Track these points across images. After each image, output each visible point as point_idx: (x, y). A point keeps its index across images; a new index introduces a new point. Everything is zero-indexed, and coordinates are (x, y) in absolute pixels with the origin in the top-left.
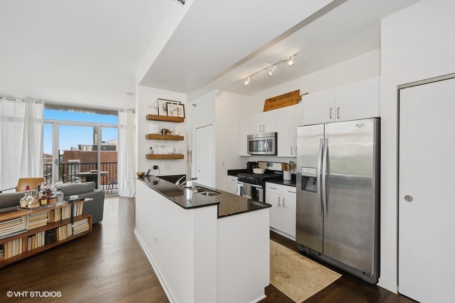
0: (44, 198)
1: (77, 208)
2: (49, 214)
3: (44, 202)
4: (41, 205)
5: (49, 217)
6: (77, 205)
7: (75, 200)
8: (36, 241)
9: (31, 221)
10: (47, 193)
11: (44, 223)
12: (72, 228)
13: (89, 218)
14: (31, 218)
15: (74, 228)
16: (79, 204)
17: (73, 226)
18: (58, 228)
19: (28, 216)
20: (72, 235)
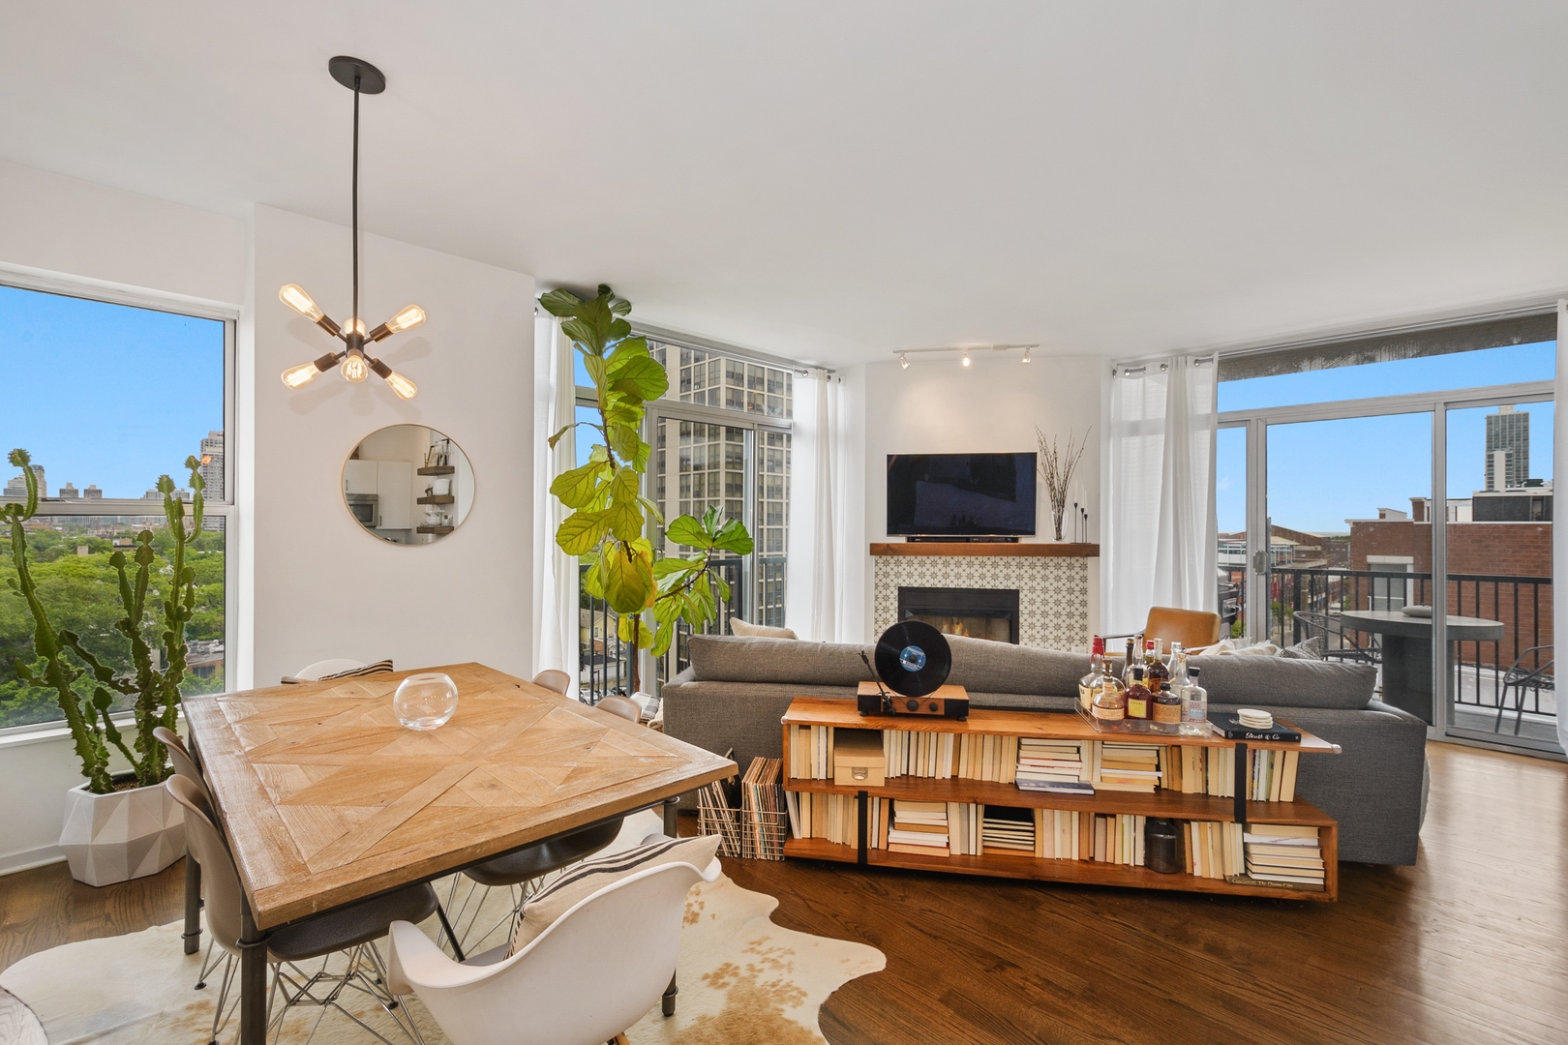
0: (1138, 693)
1: (1272, 766)
2: (1163, 754)
3: (1138, 708)
4: (1127, 716)
5: (1163, 766)
6: (1272, 753)
7: (1256, 732)
8: (1118, 837)
9: (1107, 762)
10: (1153, 676)
11: (1144, 782)
12: (1245, 845)
13: (1323, 832)
14: (1109, 753)
15: (1252, 849)
16: (1279, 755)
17: (1248, 838)
18: (1188, 821)
19: (1098, 745)
20: (1245, 875)
